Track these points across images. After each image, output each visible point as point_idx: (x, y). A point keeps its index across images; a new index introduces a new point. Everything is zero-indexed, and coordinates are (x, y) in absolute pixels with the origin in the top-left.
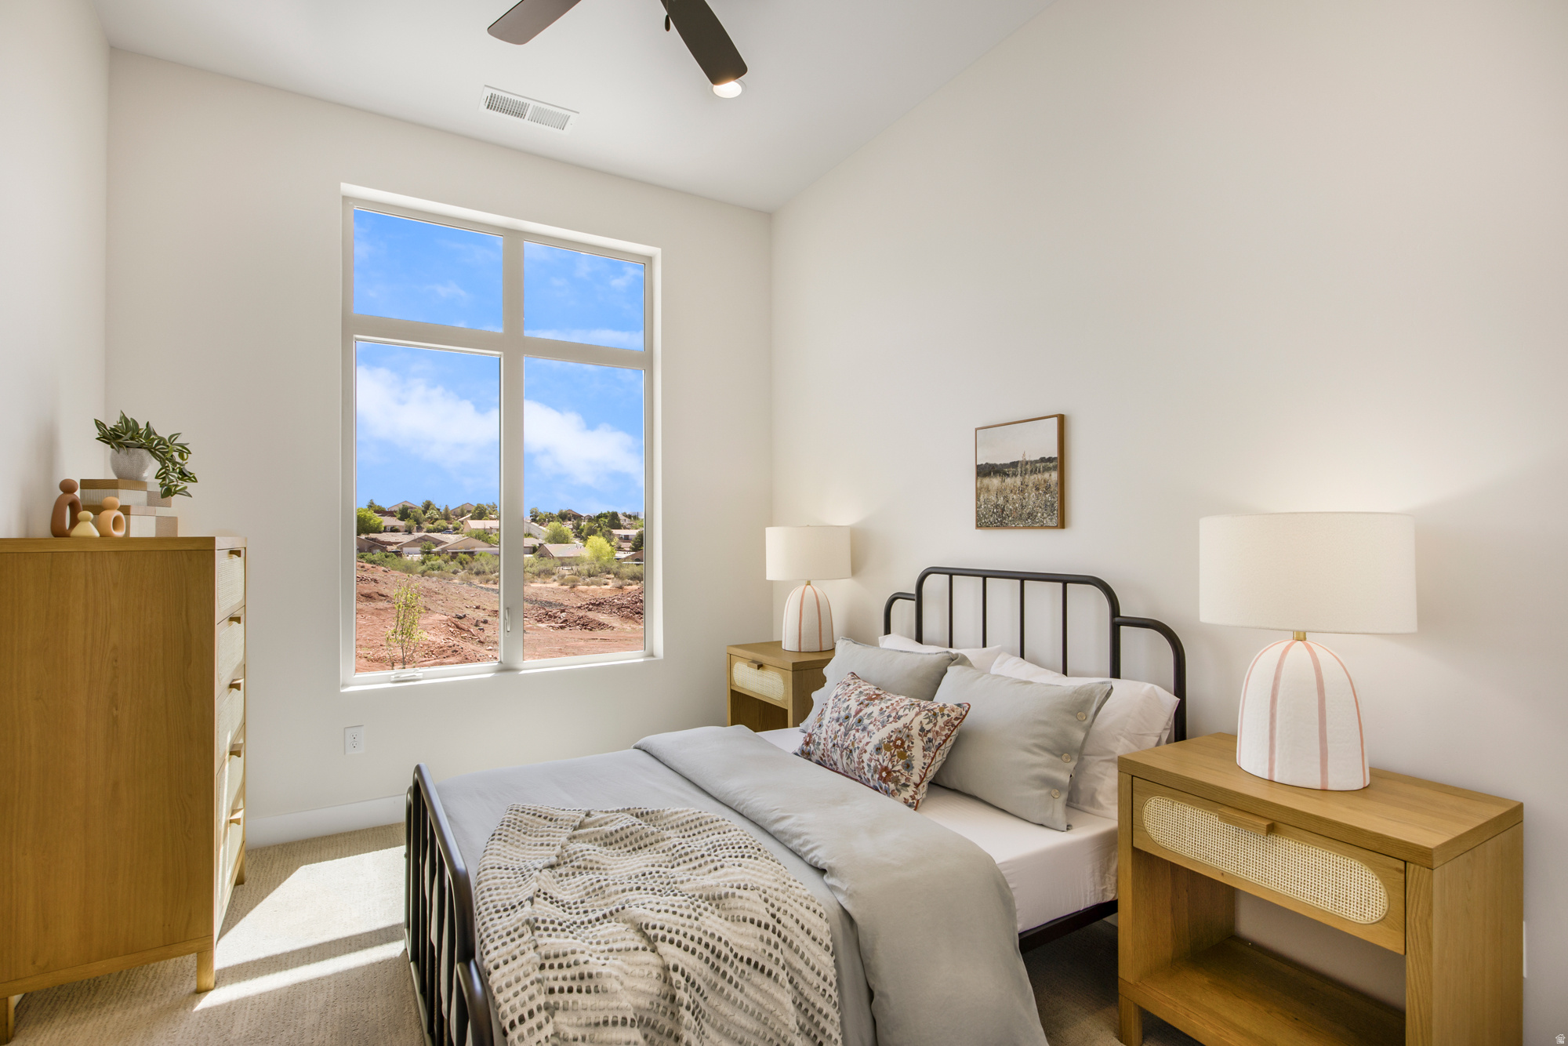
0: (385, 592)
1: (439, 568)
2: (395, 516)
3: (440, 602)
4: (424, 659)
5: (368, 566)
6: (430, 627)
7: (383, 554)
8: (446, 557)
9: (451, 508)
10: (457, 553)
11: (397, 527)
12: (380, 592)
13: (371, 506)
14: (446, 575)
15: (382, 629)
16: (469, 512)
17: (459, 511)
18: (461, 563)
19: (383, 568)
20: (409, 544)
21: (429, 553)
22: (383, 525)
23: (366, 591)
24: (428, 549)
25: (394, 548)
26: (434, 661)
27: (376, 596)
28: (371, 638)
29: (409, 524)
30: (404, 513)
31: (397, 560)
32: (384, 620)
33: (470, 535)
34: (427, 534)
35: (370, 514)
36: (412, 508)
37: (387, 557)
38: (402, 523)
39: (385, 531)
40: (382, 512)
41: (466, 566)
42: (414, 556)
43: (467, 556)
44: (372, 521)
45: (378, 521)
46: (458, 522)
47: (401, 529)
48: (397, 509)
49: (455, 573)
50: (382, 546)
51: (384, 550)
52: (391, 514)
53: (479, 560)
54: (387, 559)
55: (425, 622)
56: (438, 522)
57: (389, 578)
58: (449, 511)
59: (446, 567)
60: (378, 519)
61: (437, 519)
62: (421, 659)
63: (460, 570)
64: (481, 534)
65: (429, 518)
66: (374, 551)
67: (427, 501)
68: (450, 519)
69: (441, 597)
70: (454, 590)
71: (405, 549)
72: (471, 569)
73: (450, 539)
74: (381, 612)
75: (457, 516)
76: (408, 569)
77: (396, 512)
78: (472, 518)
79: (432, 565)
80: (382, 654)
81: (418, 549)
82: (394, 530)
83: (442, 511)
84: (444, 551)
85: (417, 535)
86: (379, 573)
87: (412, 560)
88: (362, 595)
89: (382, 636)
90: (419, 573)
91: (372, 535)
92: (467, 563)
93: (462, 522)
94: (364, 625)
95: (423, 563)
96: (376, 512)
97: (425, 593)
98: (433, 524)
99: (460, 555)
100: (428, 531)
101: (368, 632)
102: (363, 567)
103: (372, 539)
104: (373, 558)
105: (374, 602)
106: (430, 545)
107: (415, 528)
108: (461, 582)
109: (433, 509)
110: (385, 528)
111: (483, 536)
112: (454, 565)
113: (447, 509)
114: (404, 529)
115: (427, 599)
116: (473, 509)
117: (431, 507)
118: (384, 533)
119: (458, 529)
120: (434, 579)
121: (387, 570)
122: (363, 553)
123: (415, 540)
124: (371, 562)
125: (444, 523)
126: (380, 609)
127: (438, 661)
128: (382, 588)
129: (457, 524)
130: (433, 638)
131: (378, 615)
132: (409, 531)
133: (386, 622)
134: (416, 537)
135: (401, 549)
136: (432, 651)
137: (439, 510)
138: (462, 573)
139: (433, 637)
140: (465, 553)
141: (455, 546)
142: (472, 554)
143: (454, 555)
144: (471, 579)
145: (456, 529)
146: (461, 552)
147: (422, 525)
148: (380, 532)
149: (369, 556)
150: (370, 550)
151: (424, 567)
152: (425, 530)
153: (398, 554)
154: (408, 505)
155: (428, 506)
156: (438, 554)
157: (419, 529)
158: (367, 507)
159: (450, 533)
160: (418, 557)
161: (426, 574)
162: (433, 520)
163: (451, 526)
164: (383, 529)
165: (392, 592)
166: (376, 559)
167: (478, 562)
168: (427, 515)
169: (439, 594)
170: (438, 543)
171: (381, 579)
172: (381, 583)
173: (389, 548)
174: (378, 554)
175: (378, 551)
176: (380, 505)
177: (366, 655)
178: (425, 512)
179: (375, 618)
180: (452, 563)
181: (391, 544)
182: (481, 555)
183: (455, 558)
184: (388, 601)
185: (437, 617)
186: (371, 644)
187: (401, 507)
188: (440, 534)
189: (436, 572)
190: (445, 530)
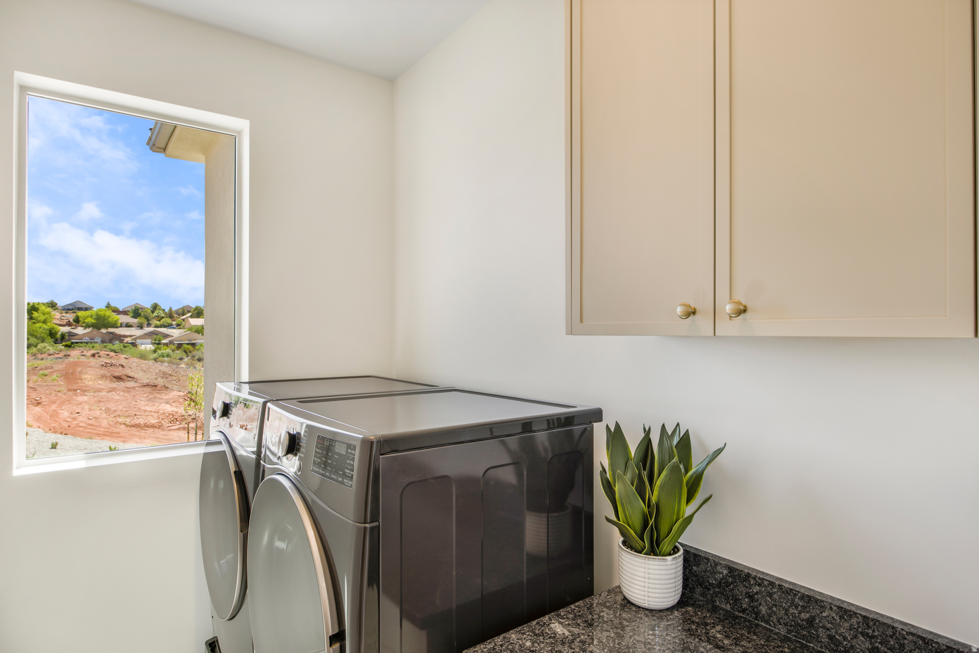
0: (131, 374)
1: (168, 356)
2: (128, 315)
3: (174, 382)
4: (171, 425)
5: (112, 354)
6: (171, 401)
7: (122, 344)
8: (173, 347)
9: (174, 309)
10: (181, 344)
11: (131, 324)
12: (128, 375)
13: (108, 306)
14: (174, 361)
15: (133, 403)
16: (189, 312)
17: (181, 311)
18: (185, 352)
19: (124, 356)
20: (141, 337)
21: (159, 344)
22: (120, 322)
23: (117, 374)
24: (159, 341)
25: (129, 340)
26: (178, 426)
27: (125, 378)
28: (126, 409)
29: (141, 321)
30: (136, 312)
31: (134, 349)
32: (134, 396)
33: (190, 329)
34: (156, 329)
35: (109, 313)
36: (142, 308)
37: (125, 347)
38: (135, 321)
39: (121, 326)
40: (116, 311)
41: (189, 354)
42: (147, 346)
43: (190, 347)
44: (111, 319)
45: (116, 319)
46: (180, 319)
47: (134, 325)
48: (129, 309)
49: (181, 359)
50: (120, 338)
51: (121, 341)
52: (125, 313)
53: (200, 349)
54: (126, 349)
55: (167, 397)
56: (163, 320)
57: (132, 364)
58: (173, 312)
59: (173, 355)
60: (115, 317)
61: (163, 318)
62: (168, 425)
63: (184, 357)
64: (200, 329)
65: (156, 316)
66: (114, 343)
67: (154, 304)
68: (175, 317)
69: (175, 378)
70: (183, 373)
71: (138, 341)
72: (193, 357)
73: (175, 333)
74: (131, 390)
75: (179, 315)
76: (143, 356)
77: (129, 311)
78: (191, 317)
79: (162, 353)
80: (136, 421)
81: (149, 341)
82: (128, 326)
83: (167, 310)
84: (171, 342)
85: (147, 330)
86: (121, 359)
87: (146, 350)
88: (114, 377)
89: (135, 408)
90: (152, 359)
91: (111, 330)
92: (190, 352)
93: (183, 320)
94: (119, 399)
95: (155, 351)
96: (114, 311)
97: (162, 376)
98: (159, 321)
99: (185, 346)
100: (156, 327)
101: (123, 405)
102: (108, 355)
103: (111, 333)
104: (113, 347)
105: (123, 382)
106: (159, 338)
107: (146, 325)
108: (187, 366)
109: (159, 309)
110: (121, 324)
111: (200, 331)
112: (179, 353)
113: (171, 309)
114: (137, 325)
115: (164, 379)
116: (192, 310)
117: (158, 308)
118: (120, 329)
119: (180, 325)
120: (166, 364)
121: (127, 357)
122: (105, 344)
123: (146, 334)
124: (112, 351)
125: (169, 321)
126: (130, 388)
127: (181, 426)
128: (128, 372)
129: (179, 321)
130: (176, 410)
131: (128, 392)
132: (141, 327)
133: (136, 397)
134: (147, 332)
135: (135, 340)
136: (176, 419)
137: (164, 310)
138: (186, 360)
139: (174, 408)
140: (188, 344)
141: (180, 339)
142: (193, 345)
143: (179, 346)
144: (195, 364)
145: (178, 325)
146: (185, 343)
147: (150, 322)
148: (117, 327)
149: (110, 346)
150: (111, 341)
151: (155, 355)
152: (153, 326)
153: (134, 344)
154: (140, 306)
155: (155, 307)
156: (166, 344)
157: (149, 325)
158: (104, 308)
159: (174, 328)
160: (150, 347)
161: (157, 360)
162: (160, 318)
163: (174, 323)
164: (120, 325)
165: (138, 375)
166: (116, 349)
167: (200, 351)
168: (155, 314)
169: (172, 376)
170: (166, 336)
171: (126, 364)
172: (127, 368)
173: (126, 340)
174: (117, 345)
175: (117, 342)
176: (116, 306)
177: (125, 423)
178: (153, 312)
179: (126, 394)
180: (178, 352)
181: (126, 336)
182: (201, 346)
183: (180, 348)
184: (135, 382)
185: (176, 393)
186: (127, 414)
187: (133, 308)
188: (165, 329)
189: (166, 359)
190: (169, 326)
